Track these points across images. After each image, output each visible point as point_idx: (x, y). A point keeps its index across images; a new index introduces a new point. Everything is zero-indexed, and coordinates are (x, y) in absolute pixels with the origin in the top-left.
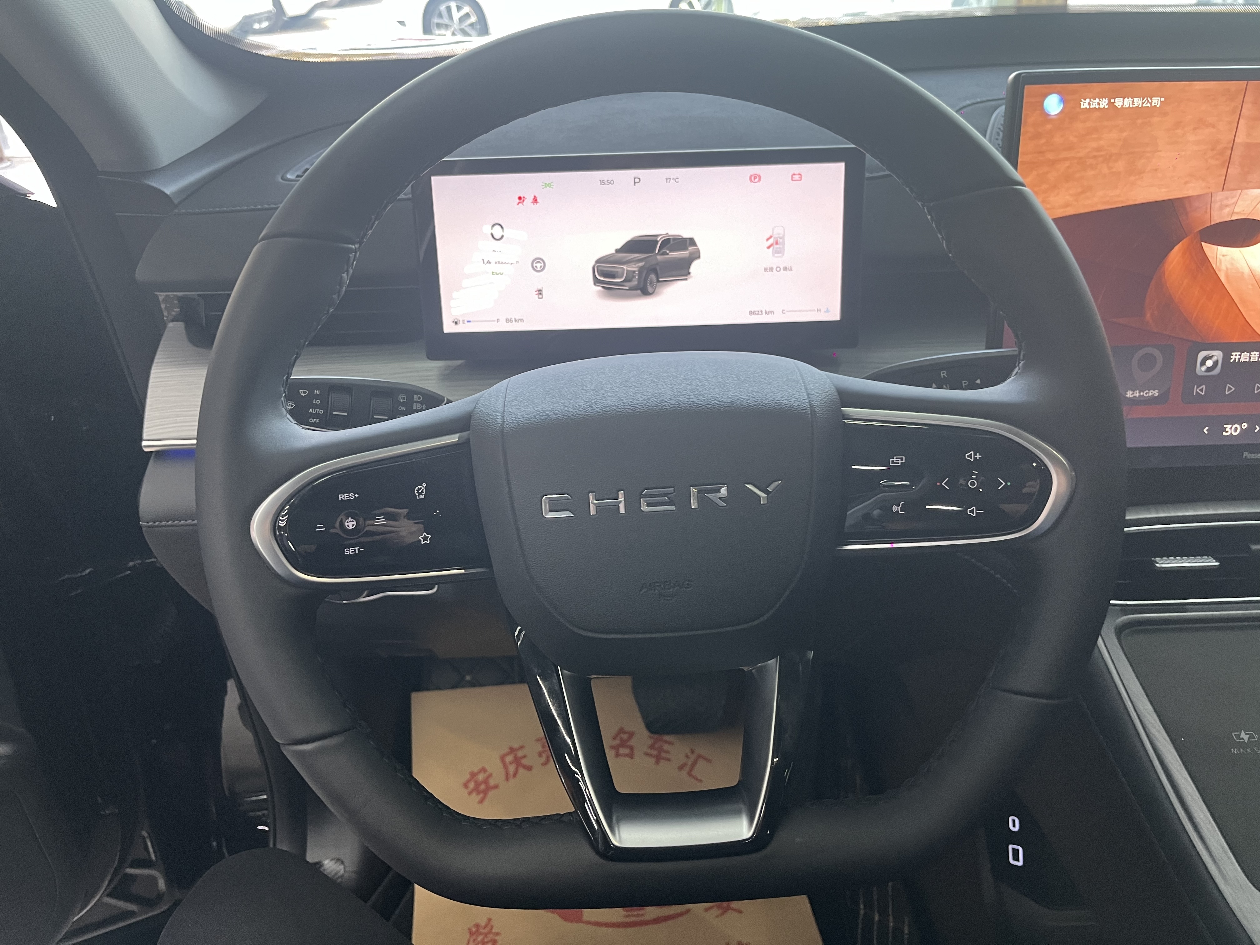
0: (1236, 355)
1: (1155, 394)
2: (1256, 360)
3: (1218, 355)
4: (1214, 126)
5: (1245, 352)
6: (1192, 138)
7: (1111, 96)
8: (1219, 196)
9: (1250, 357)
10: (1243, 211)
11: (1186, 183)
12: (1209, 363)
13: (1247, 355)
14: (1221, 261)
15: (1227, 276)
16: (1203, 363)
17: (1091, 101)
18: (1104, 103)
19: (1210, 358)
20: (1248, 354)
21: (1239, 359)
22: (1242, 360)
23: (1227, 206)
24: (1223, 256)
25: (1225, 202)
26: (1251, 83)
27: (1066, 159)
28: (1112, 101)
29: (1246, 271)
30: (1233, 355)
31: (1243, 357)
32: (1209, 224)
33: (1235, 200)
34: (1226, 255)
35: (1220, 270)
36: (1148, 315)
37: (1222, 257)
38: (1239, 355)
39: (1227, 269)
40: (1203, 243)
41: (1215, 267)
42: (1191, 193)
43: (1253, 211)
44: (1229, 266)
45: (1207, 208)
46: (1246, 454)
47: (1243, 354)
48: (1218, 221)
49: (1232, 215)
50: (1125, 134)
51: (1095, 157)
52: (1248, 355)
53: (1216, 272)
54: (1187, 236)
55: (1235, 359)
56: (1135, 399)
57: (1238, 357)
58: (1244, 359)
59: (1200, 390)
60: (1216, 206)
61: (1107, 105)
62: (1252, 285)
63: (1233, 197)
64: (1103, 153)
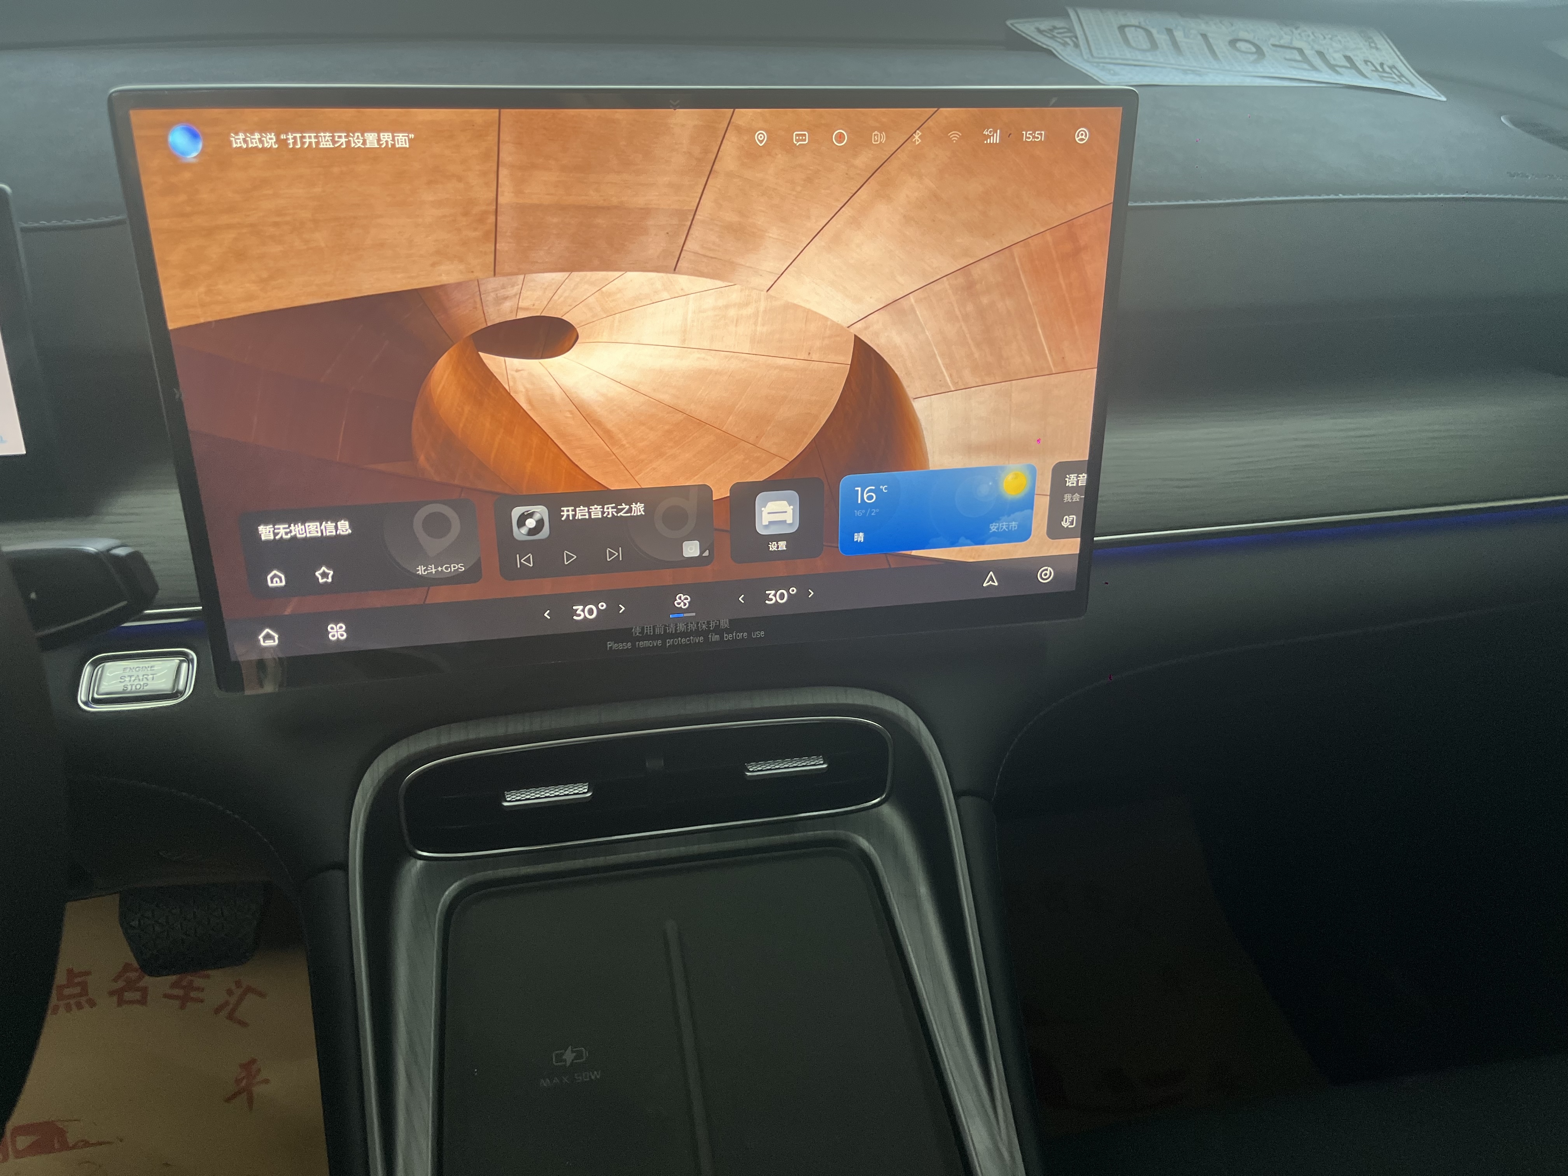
0: (568, 511)
1: (458, 568)
2: (600, 516)
3: (541, 511)
4: (460, 179)
5: (581, 507)
6: (428, 196)
7: (280, 129)
8: (492, 284)
9: (590, 513)
10: (534, 305)
11: (433, 265)
12: (531, 523)
13: (585, 510)
14: (514, 378)
15: (530, 402)
16: (521, 522)
17: (246, 136)
18: (270, 140)
19: (531, 515)
20: (586, 508)
21: (574, 516)
22: (579, 516)
23: (506, 298)
24: (517, 371)
25: (502, 293)
26: (506, 112)
27: (229, 227)
28: (283, 137)
29: (557, 391)
30: (563, 511)
31: (579, 513)
32: (484, 326)
33: (516, 289)
34: (519, 371)
35: (516, 392)
36: (422, 458)
37: (517, 375)
38: (572, 511)
39: (527, 390)
40: (480, 353)
41: (507, 388)
42: (444, 279)
43: (549, 306)
44: (529, 386)
45: (475, 302)
46: (610, 644)
47: (577, 509)
48: (497, 321)
49: (517, 311)
50: (318, 190)
51: (276, 224)
52: (587, 510)
53: (512, 394)
54: (454, 344)
55: (568, 516)
56: (430, 576)
57: (571, 513)
58: (582, 515)
59: (527, 561)
60: (490, 298)
61: (275, 143)
62: (571, 412)
63: (513, 286)
64: (288, 218)
